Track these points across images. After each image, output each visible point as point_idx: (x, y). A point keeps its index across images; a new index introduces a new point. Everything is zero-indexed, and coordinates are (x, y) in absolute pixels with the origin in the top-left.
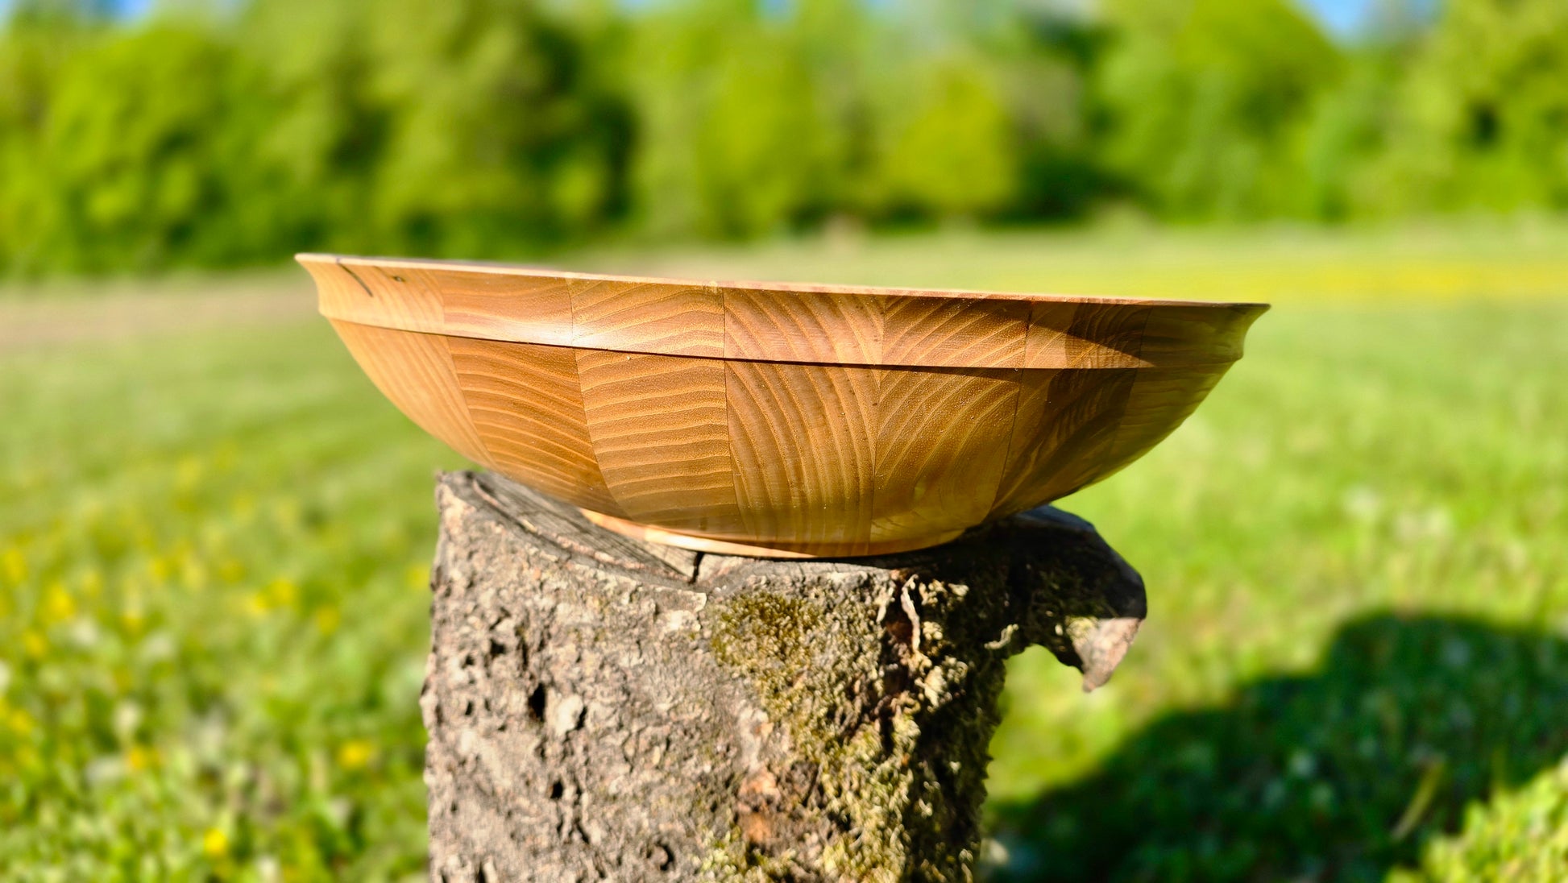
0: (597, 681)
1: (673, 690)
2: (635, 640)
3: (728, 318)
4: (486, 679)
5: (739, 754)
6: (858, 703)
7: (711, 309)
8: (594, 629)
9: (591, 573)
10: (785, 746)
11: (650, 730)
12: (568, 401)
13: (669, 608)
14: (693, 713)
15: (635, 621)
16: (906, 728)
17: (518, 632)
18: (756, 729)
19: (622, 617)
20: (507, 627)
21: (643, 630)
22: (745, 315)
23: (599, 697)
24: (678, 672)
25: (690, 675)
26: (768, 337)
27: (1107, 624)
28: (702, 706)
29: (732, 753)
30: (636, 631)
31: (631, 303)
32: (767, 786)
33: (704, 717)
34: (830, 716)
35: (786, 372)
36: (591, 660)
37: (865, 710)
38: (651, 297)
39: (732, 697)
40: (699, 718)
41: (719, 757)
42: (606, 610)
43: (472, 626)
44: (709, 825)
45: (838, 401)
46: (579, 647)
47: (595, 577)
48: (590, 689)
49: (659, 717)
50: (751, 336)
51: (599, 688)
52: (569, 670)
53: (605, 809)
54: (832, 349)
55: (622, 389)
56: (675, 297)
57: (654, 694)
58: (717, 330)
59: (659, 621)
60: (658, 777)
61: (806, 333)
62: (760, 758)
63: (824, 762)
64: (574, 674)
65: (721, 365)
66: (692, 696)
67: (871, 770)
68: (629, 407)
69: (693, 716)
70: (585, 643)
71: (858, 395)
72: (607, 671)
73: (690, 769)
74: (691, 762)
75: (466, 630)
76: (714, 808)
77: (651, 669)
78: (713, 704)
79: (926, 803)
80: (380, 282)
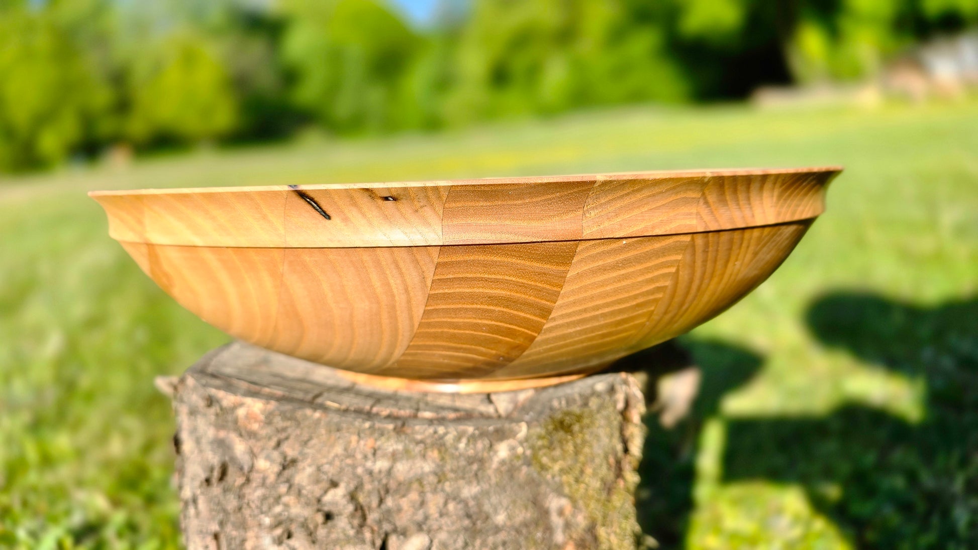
0: (441, 515)
1: (505, 502)
2: (473, 474)
3: (701, 200)
4: (312, 546)
5: (551, 534)
6: (611, 471)
7: (694, 194)
8: (436, 474)
9: (431, 430)
10: (580, 518)
12: (548, 287)
13: (498, 441)
14: (522, 516)
15: (471, 461)
16: (632, 478)
17: (352, 497)
18: (561, 512)
19: (462, 459)
20: (336, 497)
21: (479, 464)
22: (712, 198)
23: (445, 528)
24: (508, 488)
25: (516, 488)
26: (722, 211)
28: (526, 508)
30: (475, 467)
31: (646, 192)
33: (529, 516)
36: (434, 503)
38: (663, 188)
39: (545, 494)
40: (525, 518)
41: (540, 542)
42: (447, 457)
43: (287, 506)
46: (422, 493)
47: (435, 432)
48: (435, 525)
49: (497, 527)
50: (712, 213)
51: (444, 521)
52: (414, 514)
54: (753, 216)
55: (604, 269)
56: (684, 184)
57: (491, 511)
58: (692, 211)
59: (491, 454)
62: (564, 533)
64: (419, 517)
65: (688, 238)
66: (519, 503)
69: (521, 518)
70: (427, 489)
71: (750, 248)
72: (451, 506)
75: (278, 509)
77: (487, 493)
78: (534, 504)
80: (355, 204)
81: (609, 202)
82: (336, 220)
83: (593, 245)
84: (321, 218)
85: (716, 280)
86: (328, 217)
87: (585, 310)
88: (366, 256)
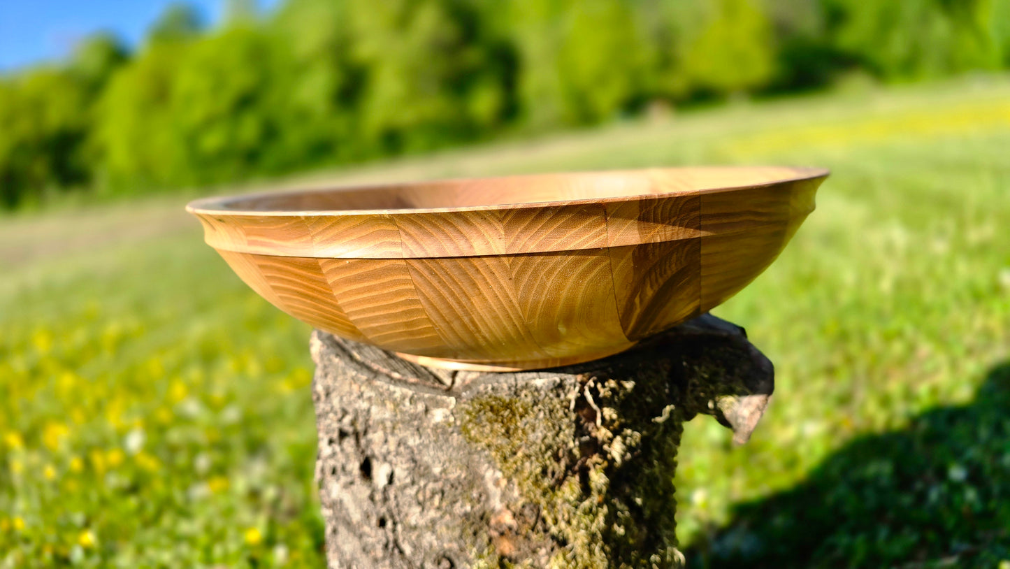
0: (397, 454)
1: (443, 459)
2: (416, 428)
3: (401, 232)
5: (488, 499)
6: (563, 463)
7: (389, 227)
8: (392, 422)
9: (387, 386)
10: (516, 493)
11: (431, 486)
12: (324, 290)
13: (434, 407)
14: (455, 474)
15: (415, 417)
16: (598, 479)
17: (353, 423)
18: (497, 483)
19: (407, 414)
20: (347, 420)
21: (420, 421)
22: (412, 230)
23: (399, 464)
24: (444, 448)
25: (451, 450)
26: (429, 242)
27: (745, 399)
28: (461, 469)
29: (483, 498)
30: (416, 423)
32: (508, 519)
33: (463, 476)
34: (544, 472)
35: (445, 263)
36: (392, 441)
37: (568, 468)
38: (355, 222)
39: (479, 462)
40: (459, 476)
41: (475, 501)
42: (397, 410)
43: (330, 419)
44: (474, 544)
45: (484, 279)
46: (385, 433)
47: (388, 389)
48: (394, 460)
49: (435, 476)
50: (418, 243)
51: (399, 459)
52: (381, 448)
53: (411, 534)
55: (350, 281)
57: (430, 462)
58: (396, 241)
59: (429, 416)
60: (438, 514)
61: (453, 237)
62: (501, 501)
63: (543, 502)
64: (384, 450)
66: (454, 462)
67: (576, 507)
69: (456, 475)
70: (388, 431)
72: (402, 448)
73: (458, 509)
74: (458, 505)
76: (475, 534)
77: (427, 446)
78: (468, 467)
79: (619, 526)
81: (324, 231)
85: (475, 300)
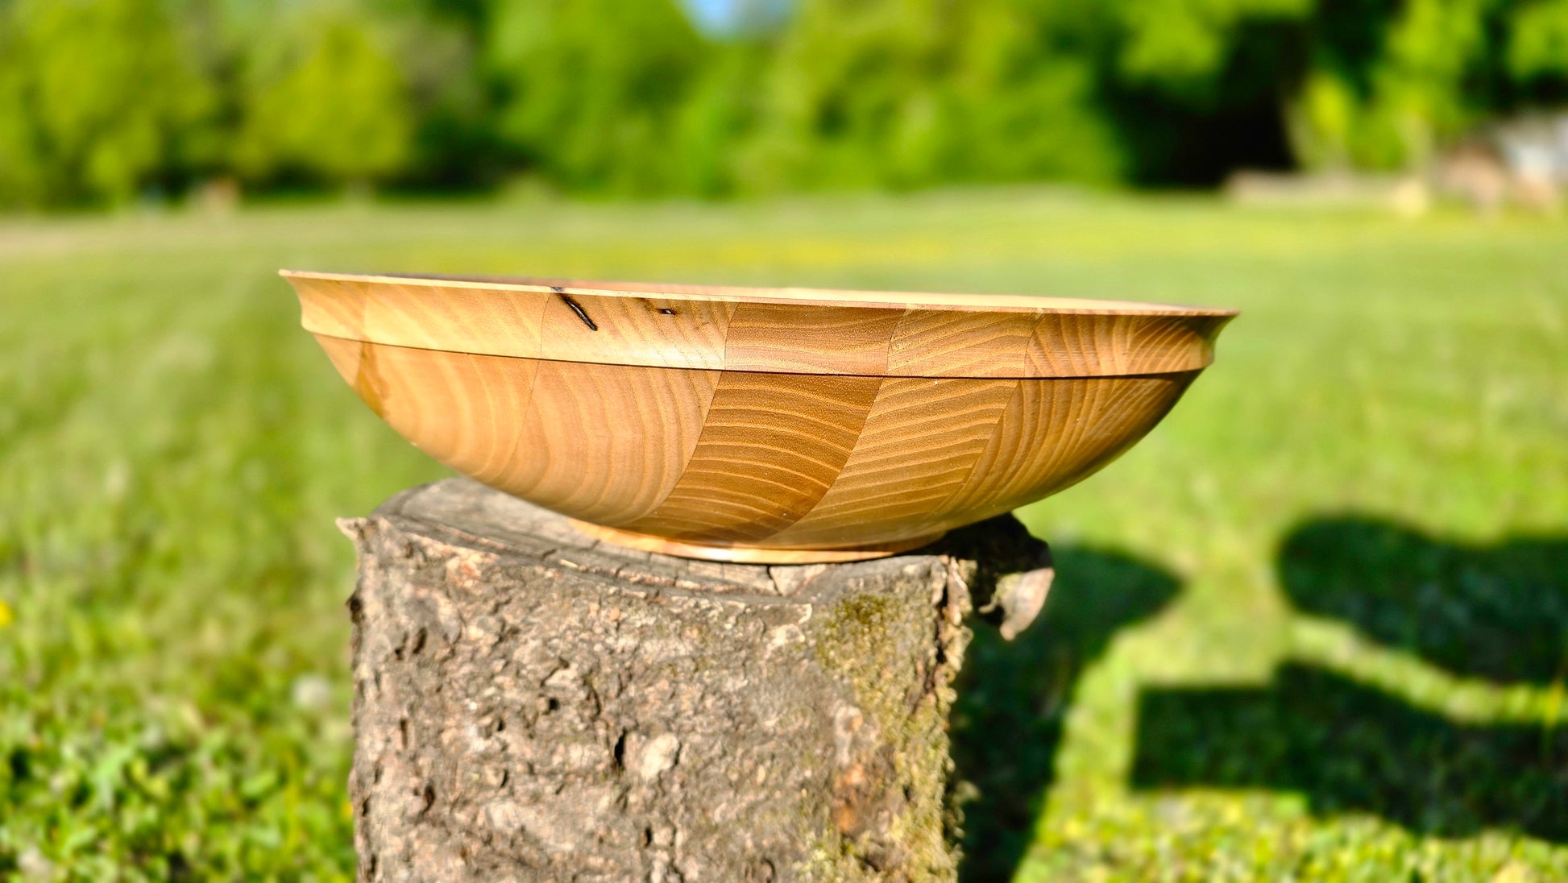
0: (696, 713)
1: (777, 704)
2: (740, 663)
3: (1032, 340)
4: (529, 742)
5: (834, 753)
6: (919, 681)
7: (1022, 333)
8: (694, 660)
9: (692, 603)
10: (873, 736)
11: (756, 749)
13: (774, 625)
14: (798, 723)
15: (739, 645)
16: (946, 696)
17: (586, 681)
18: (849, 725)
19: (727, 642)
20: (565, 680)
21: (749, 651)
22: (1045, 338)
23: (699, 730)
24: (783, 686)
25: (793, 687)
26: (1058, 355)
27: (1027, 576)
28: (804, 715)
29: (829, 753)
30: (743, 654)
31: (965, 327)
32: (856, 777)
33: (807, 724)
34: (905, 697)
35: (1060, 386)
36: (689, 694)
38: (985, 322)
39: (830, 699)
40: (801, 727)
41: (818, 760)
42: (709, 638)
43: (500, 687)
44: (810, 827)
45: (1080, 409)
46: (674, 682)
47: (697, 606)
48: (687, 724)
49: (765, 735)
50: (1045, 356)
51: (699, 720)
52: (662, 708)
53: (705, 841)
54: (1098, 364)
55: (911, 413)
56: (1010, 321)
57: (760, 713)
58: (1020, 352)
59: (765, 639)
60: (762, 796)
61: (1084, 350)
62: (850, 753)
63: (898, 742)
64: (669, 712)
65: (1013, 384)
66: (796, 706)
68: (909, 430)
69: (796, 726)
70: (681, 677)
71: (1096, 403)
72: (709, 702)
73: (794, 777)
74: (794, 771)
75: (489, 691)
76: (815, 811)
77: (756, 689)
78: (815, 710)
80: (626, 314)
81: (920, 335)
82: (603, 331)
83: (900, 384)
84: (585, 327)
85: (1050, 439)
86: (594, 327)
87: (888, 461)
88: (634, 376)
